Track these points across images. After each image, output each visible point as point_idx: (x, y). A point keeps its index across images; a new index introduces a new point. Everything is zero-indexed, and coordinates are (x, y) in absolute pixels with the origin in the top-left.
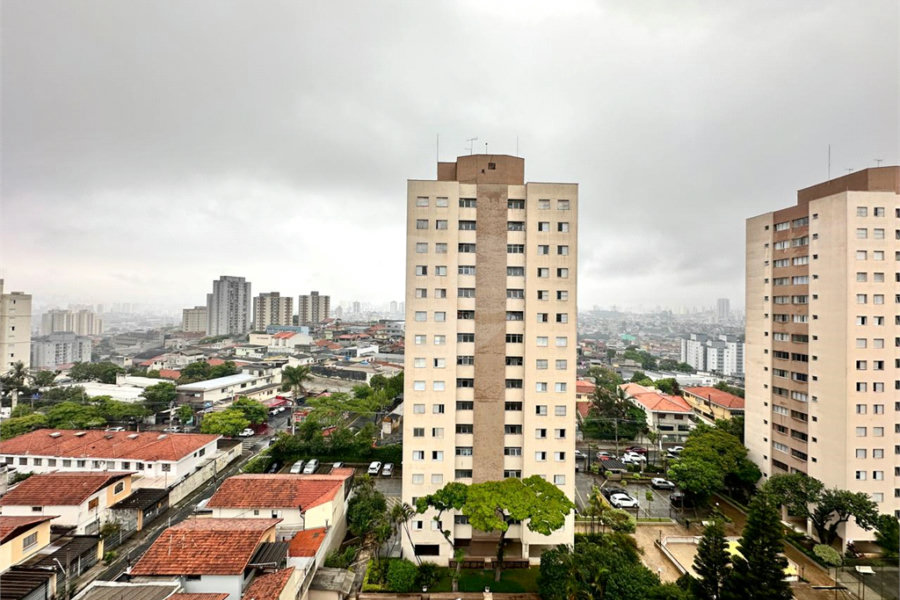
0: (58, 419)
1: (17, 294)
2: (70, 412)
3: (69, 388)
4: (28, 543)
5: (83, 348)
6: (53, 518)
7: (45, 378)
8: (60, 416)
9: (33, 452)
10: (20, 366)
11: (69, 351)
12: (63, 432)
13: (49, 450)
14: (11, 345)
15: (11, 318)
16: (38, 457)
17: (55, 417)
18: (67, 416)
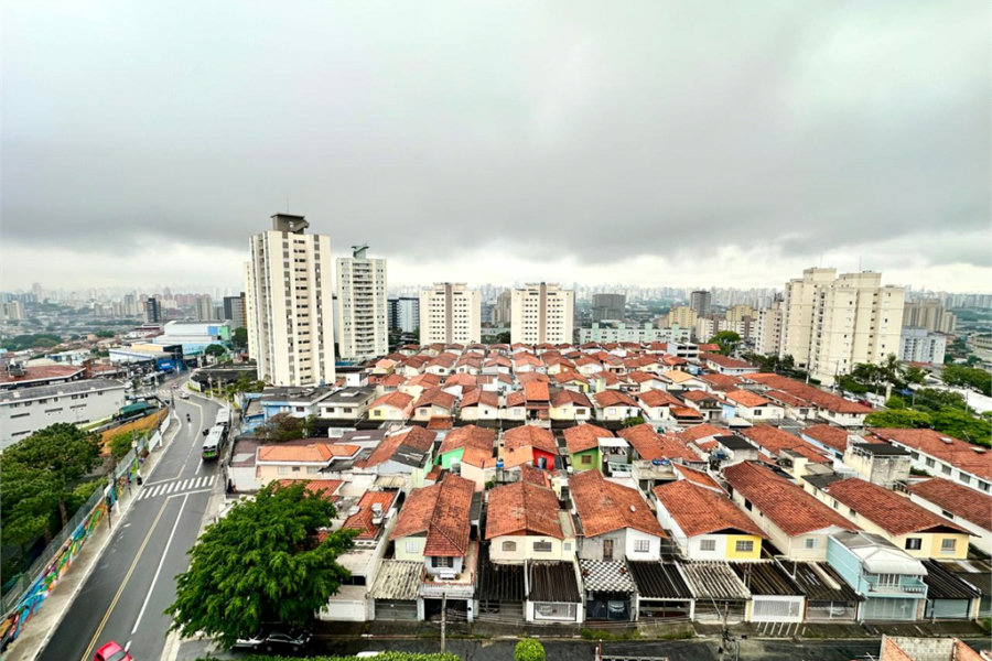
0: (945, 424)
1: (891, 287)
2: (959, 421)
3: (947, 392)
4: (948, 545)
5: (935, 346)
6: (974, 535)
7: (915, 376)
8: (948, 422)
9: (926, 450)
10: (892, 358)
11: (919, 347)
12: (956, 441)
13: (942, 454)
14: (884, 336)
15: (886, 310)
16: (932, 457)
17: (942, 421)
18: (956, 424)
